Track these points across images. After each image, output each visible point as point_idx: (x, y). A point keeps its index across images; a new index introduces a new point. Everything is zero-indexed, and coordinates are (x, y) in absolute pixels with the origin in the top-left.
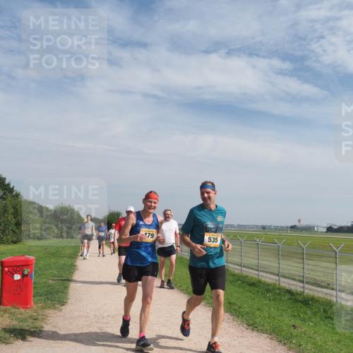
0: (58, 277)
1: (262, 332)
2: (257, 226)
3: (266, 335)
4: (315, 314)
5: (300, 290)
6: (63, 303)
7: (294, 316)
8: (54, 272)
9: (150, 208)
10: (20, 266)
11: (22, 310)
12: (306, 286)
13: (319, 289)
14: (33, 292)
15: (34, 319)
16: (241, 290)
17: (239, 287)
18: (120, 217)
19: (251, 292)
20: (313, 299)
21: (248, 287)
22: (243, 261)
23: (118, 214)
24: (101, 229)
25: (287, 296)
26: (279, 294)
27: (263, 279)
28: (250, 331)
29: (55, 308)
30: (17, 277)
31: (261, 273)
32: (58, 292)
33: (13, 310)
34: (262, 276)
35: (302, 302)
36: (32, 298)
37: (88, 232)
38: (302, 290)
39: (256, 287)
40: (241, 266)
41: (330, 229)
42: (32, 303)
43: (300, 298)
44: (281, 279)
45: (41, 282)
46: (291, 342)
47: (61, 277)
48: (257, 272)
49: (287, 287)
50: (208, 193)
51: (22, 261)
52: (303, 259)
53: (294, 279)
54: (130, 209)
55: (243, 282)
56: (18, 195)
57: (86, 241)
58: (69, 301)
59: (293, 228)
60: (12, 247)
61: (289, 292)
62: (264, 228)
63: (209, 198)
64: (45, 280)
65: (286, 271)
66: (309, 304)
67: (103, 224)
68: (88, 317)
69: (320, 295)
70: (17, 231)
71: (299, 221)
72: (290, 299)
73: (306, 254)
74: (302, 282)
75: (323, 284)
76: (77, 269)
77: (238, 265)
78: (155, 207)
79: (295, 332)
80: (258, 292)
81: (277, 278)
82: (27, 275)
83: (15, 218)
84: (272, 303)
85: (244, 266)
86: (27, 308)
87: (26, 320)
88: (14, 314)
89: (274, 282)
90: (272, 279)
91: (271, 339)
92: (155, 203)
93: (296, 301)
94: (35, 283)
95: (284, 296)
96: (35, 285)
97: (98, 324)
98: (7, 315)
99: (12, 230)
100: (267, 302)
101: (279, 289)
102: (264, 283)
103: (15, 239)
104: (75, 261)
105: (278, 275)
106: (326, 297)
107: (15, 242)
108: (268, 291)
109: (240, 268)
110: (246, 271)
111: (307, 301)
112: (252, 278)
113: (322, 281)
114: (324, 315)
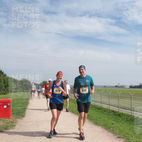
0: (22, 107)
1: (99, 126)
2: (102, 86)
3: (100, 127)
4: (123, 120)
5: (117, 110)
6: (23, 117)
7: (115, 120)
8: (20, 105)
9: (59, 78)
10: (6, 102)
11: (8, 119)
12: (120, 109)
14: (12, 113)
15: (12, 123)
16: (94, 111)
17: (94, 110)
18: (47, 83)
19: (98, 112)
20: (123, 114)
21: (97, 110)
22: (95, 100)
23: (46, 82)
24: (39, 88)
25: (112, 113)
26: (109, 112)
27: (103, 106)
28: (95, 125)
29: (20, 118)
30: (5, 107)
31: (102, 104)
32: (22, 112)
33: (4, 119)
34: (103, 105)
35: (118, 115)
36: (11, 115)
37: (33, 89)
38: (118, 111)
39: (100, 110)
40: (94, 101)
41: (131, 87)
42: (11, 116)
43: (117, 114)
44: (110, 106)
45: (15, 109)
46: (110, 129)
47: (23, 107)
48: (101, 104)
49: (112, 109)
50: (82, 70)
51: (7, 100)
52: (119, 98)
54: (50, 80)
55: (95, 108)
56: (5, 75)
57: (33, 93)
58: (26, 116)
59: (116, 86)
60: (4, 96)
61: (113, 111)
62: (105, 87)
63: (83, 72)
64: (16, 108)
65: (112, 103)
67: (40, 86)
68: (33, 121)
69: (125, 112)
70: (5, 89)
71: (119, 84)
72: (113, 114)
73: (120, 97)
74: (118, 107)
75: (127, 108)
76: (29, 104)
77: (93, 101)
78: (61, 78)
79: (113, 126)
80: (101, 111)
81: (108, 106)
82: (9, 106)
83: (4, 84)
84: (106, 116)
85: (96, 102)
86: (9, 119)
87: (9, 123)
88: (4, 121)
89: (107, 108)
90: (107, 107)
91: (103, 128)
92: (61, 76)
93: (116, 115)
94: (12, 109)
95: (111, 113)
96: (12, 110)
97: (37, 124)
98: (2, 121)
99: (4, 89)
100: (104, 115)
101: (109, 110)
102: (104, 108)
103: (4, 92)
104: (29, 101)
105: (109, 105)
106: (127, 113)
107: (4, 94)
108: (105, 111)
110: (97, 104)
111: (120, 115)
112: (99, 106)
113: (126, 107)
114: (126, 120)
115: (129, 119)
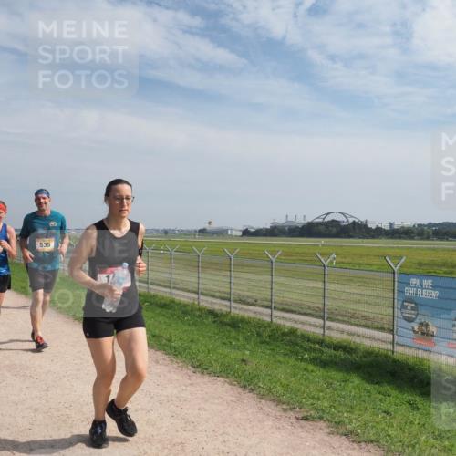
2: (157, 230)
4: (247, 338)
5: (225, 309)
12: (234, 304)
13: (245, 307)
19: (164, 315)
20: (243, 320)
21: (158, 310)
22: (150, 277)
25: (211, 318)
26: (200, 316)
27: (177, 299)
28: (199, 375)
31: (174, 291)
34: (178, 295)
35: (229, 325)
38: (228, 310)
39: (169, 309)
40: (147, 283)
41: (246, 233)
43: (227, 320)
44: (202, 297)
48: (169, 290)
49: (209, 307)
52: (230, 271)
53: (214, 296)
55: (151, 304)
59: (202, 231)
61: (212, 313)
62: (166, 232)
66: (239, 327)
69: (252, 315)
71: (210, 223)
72: (215, 322)
73: (234, 265)
75: (249, 300)
77: (145, 282)
80: (173, 315)
81: (195, 296)
84: (193, 328)
85: (151, 283)
89: (192, 301)
90: (189, 298)
91: (231, 384)
93: (223, 324)
95: (207, 318)
100: (186, 328)
101: (199, 310)
102: (179, 304)
105: (197, 293)
108: (185, 313)
109: (145, 285)
110: (154, 290)
111: (236, 324)
112: (163, 298)
113: (248, 297)
114: (258, 340)
115: (265, 335)
